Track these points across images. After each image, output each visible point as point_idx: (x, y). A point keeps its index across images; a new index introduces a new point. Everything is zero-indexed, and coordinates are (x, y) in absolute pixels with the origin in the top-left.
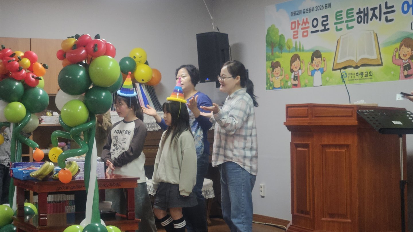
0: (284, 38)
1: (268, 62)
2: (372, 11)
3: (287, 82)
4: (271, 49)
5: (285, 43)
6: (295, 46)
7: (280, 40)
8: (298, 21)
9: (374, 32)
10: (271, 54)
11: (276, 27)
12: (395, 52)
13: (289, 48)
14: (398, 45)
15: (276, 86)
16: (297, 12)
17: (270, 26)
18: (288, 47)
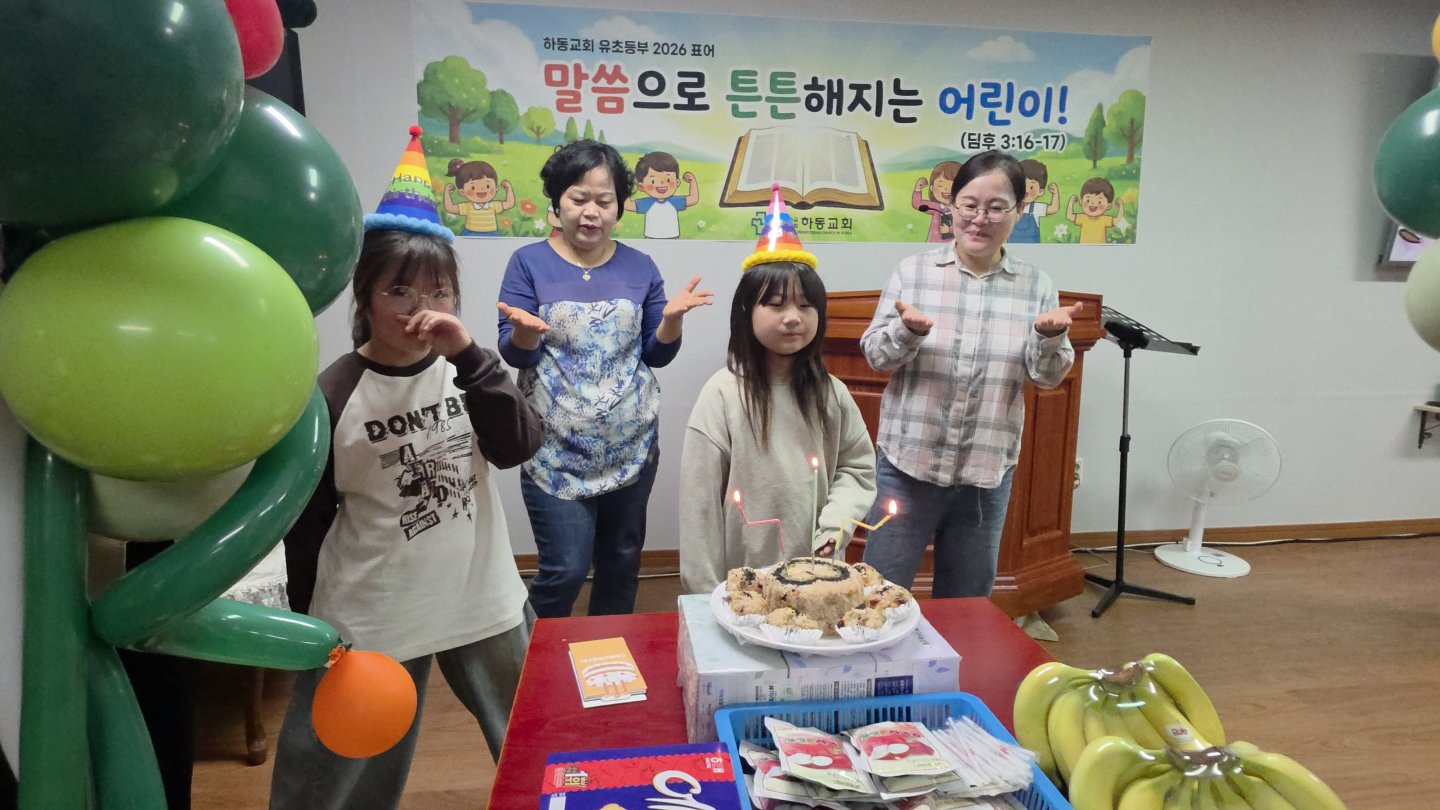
0: (511, 101)
1: (434, 159)
2: (854, 92)
3: (526, 219)
4: (447, 124)
5: (519, 117)
6: (564, 130)
7: (493, 105)
8: (577, 67)
9: (858, 136)
10: (447, 139)
11: (474, 66)
12: (918, 186)
13: (538, 133)
14: (927, 174)
15: (470, 227)
16: (570, 44)
17: (441, 60)
18: (532, 129)
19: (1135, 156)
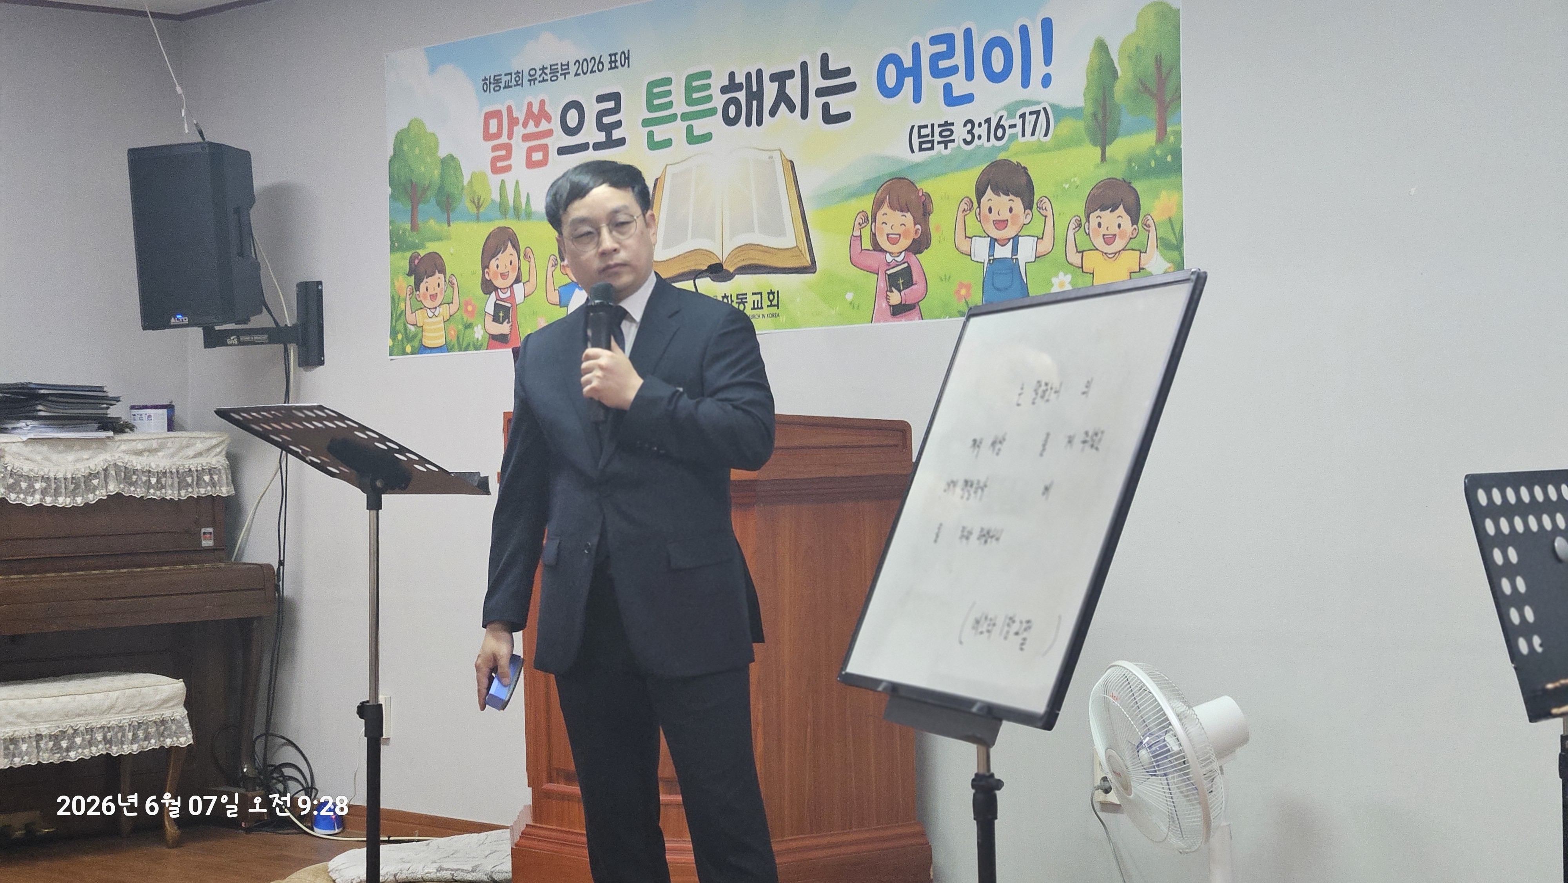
0: (458, 168)
1: (399, 255)
2: (776, 85)
3: (468, 326)
4: (408, 208)
5: (463, 188)
6: (498, 199)
7: (442, 176)
8: (509, 109)
9: (782, 155)
10: (408, 226)
11: (430, 129)
12: (857, 226)
13: (478, 207)
14: (866, 204)
15: (427, 343)
16: (504, 79)
17: (406, 127)
18: (474, 202)
19: (1169, 129)
